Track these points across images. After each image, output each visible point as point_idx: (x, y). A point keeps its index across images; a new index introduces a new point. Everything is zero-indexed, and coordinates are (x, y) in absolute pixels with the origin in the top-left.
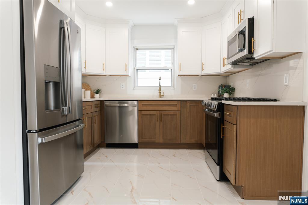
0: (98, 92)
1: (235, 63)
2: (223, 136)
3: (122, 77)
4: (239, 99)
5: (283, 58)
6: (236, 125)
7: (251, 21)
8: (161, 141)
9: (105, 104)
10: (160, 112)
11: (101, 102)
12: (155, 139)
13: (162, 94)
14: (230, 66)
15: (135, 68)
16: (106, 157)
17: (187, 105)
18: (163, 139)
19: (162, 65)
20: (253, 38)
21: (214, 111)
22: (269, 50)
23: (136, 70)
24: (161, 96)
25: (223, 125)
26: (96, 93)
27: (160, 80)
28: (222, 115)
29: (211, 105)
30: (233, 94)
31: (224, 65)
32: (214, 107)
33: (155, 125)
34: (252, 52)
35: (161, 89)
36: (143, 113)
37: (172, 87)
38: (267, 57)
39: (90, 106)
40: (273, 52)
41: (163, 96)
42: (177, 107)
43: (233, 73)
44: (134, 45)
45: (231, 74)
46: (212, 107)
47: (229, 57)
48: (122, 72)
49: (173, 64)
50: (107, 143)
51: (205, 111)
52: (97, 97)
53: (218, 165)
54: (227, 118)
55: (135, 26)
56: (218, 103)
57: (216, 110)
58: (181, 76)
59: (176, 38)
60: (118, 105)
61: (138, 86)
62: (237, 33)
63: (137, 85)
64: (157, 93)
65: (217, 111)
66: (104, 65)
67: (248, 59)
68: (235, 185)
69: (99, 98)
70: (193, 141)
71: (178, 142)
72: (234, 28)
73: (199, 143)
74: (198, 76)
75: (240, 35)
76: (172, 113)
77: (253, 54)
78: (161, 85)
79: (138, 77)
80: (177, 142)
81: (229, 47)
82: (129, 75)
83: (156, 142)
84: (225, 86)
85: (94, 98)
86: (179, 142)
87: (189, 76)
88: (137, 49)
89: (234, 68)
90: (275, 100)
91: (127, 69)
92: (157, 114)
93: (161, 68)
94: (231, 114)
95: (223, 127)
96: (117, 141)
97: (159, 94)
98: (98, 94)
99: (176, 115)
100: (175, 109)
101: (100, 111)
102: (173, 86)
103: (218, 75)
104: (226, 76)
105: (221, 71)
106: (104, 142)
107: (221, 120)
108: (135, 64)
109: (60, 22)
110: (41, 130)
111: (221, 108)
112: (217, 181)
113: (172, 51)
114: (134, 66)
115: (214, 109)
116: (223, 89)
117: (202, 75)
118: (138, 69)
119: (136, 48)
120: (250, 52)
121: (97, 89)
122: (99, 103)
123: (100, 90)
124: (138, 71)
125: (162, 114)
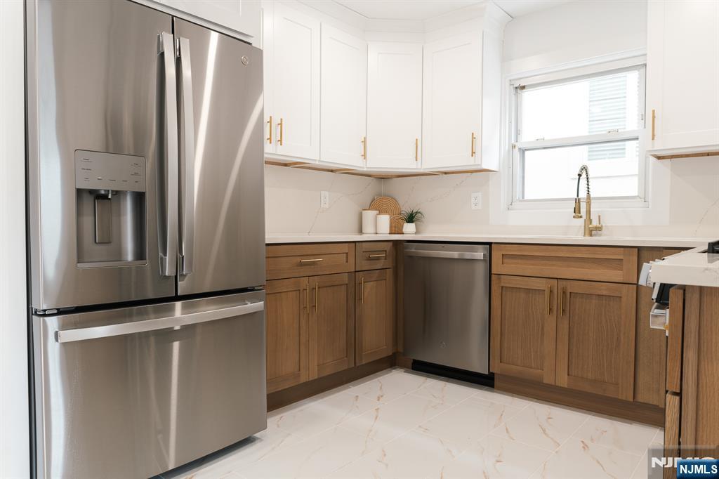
0: (411, 218)
3: (474, 174)
8: (563, 381)
10: (561, 283)
12: (542, 369)
13: (595, 223)
15: (514, 147)
18: (569, 375)
23: (518, 151)
24: (591, 231)
26: (408, 222)
33: (543, 326)
35: (592, 206)
36: (506, 282)
37: (637, 199)
39: (345, 255)
41: (599, 229)
42: (621, 270)
44: (512, 78)
49: (645, 118)
52: (409, 232)
55: (514, 20)
61: (526, 197)
63: (523, 197)
66: (416, 144)
69: (416, 234)
71: (626, 395)
76: (604, 290)
83: (544, 383)
85: (402, 233)
86: (631, 399)
88: (523, 87)
91: (477, 150)
93: (597, 136)
98: (412, 222)
99: (620, 297)
100: (615, 275)
101: (390, 271)
102: (642, 195)
106: (406, 355)
108: (518, 133)
114: (513, 141)
118: (523, 146)
119: (519, 85)
121: (409, 212)
122: (388, 247)
123: (417, 213)
124: (527, 152)
125: (569, 290)
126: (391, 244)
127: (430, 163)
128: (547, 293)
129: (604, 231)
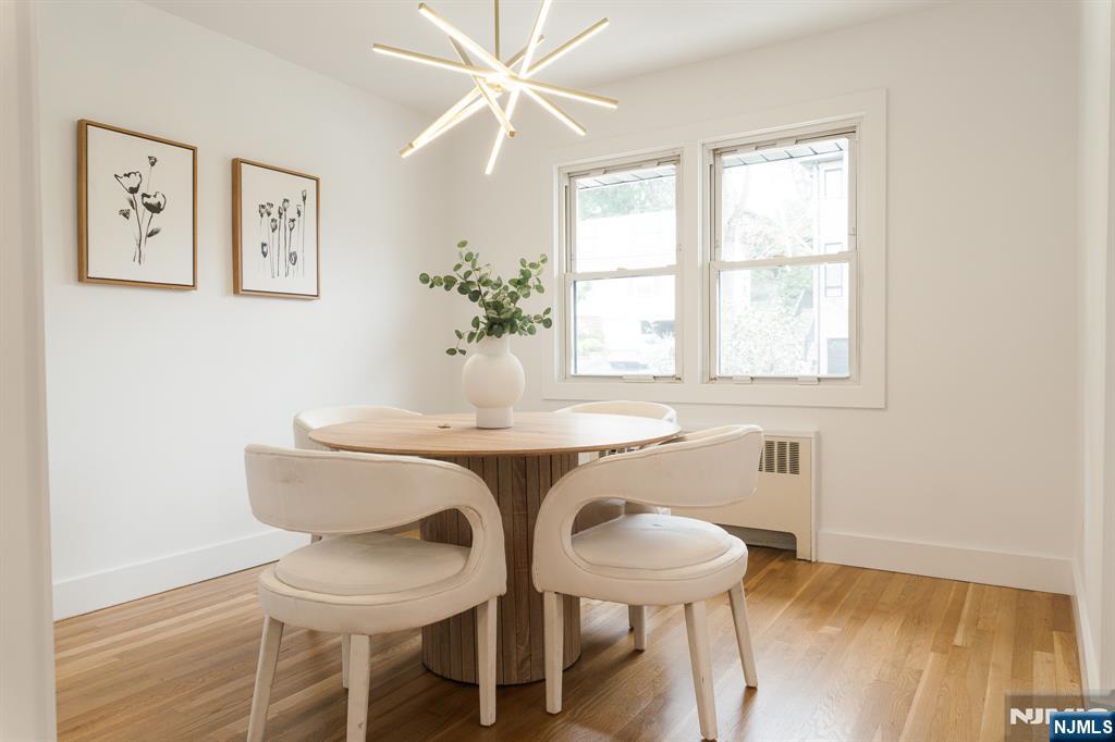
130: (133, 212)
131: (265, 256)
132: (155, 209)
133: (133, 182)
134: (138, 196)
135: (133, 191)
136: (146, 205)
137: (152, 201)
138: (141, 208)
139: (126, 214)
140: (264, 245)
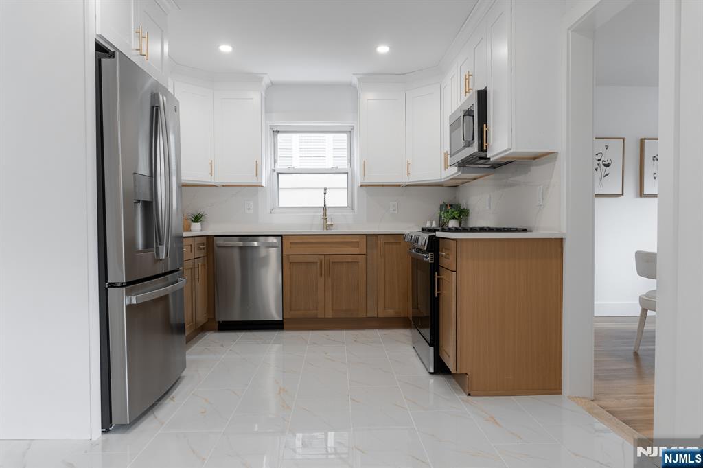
0: (197, 219)
1: (463, 164)
2: (438, 294)
3: (247, 188)
4: (473, 230)
5: (535, 158)
6: (456, 271)
7: (482, 96)
8: (329, 314)
9: (216, 244)
10: (327, 257)
11: (207, 239)
12: (317, 310)
13: (329, 223)
14: (455, 169)
15: (274, 171)
16: (222, 346)
17: (379, 242)
18: (332, 310)
19: (329, 165)
20: (485, 125)
21: (422, 251)
22: (506, 148)
23: (275, 174)
24: (327, 227)
25: (438, 275)
26: (194, 222)
27: (325, 194)
28: (437, 258)
29: (417, 240)
30: (466, 220)
31: (446, 168)
32: (423, 243)
33: (317, 284)
34: (485, 148)
35: (327, 212)
36: (292, 259)
37: (348, 208)
38: (509, 158)
39: (190, 247)
40: (511, 151)
41: (332, 225)
42: (358, 247)
43: (465, 182)
44: (271, 124)
45: (463, 183)
46: (420, 243)
47: (452, 153)
48: (249, 179)
49: (350, 161)
50: (219, 322)
51: (410, 253)
52: (197, 229)
53: (430, 345)
54: (444, 262)
55: (273, 85)
56: (430, 236)
57: (425, 248)
58: (366, 186)
59: (356, 109)
60: (241, 244)
62: (462, 114)
63: (278, 204)
64: (319, 220)
65: (428, 251)
66: (211, 164)
67: (481, 158)
68: (455, 372)
69: (201, 230)
70: (390, 313)
71: (362, 315)
72: (460, 100)
73: (402, 316)
74: (399, 185)
75: (466, 117)
76: (349, 259)
77: (486, 151)
78: (327, 205)
79: (280, 187)
80: (360, 316)
81: (452, 134)
82: (264, 184)
83: (319, 317)
84: (451, 206)
85: (190, 231)
86: (365, 316)
87: (383, 185)
88: (278, 132)
89: (463, 173)
90: (525, 230)
91: (259, 173)
92: (321, 262)
93: (325, 169)
94: (448, 254)
95: (438, 279)
96: (236, 317)
97: (322, 222)
98: (198, 222)
99: (358, 262)
100: (356, 251)
101: (206, 258)
102: (351, 206)
103: (439, 185)
104: (453, 186)
105: (443, 177)
106: (214, 319)
107: (436, 267)
108: (275, 162)
109: (152, 96)
110: (129, 284)
111: (435, 244)
112: (431, 375)
113: (348, 136)
114: (273, 166)
115: (421, 248)
116: (448, 212)
117: (407, 184)
118: (279, 172)
119: (275, 130)
120: (482, 148)
121: (196, 214)
122: (204, 240)
123: (202, 215)
124: (280, 175)
125: (331, 261)
126: (205, 238)
127: (219, 179)
128: (318, 264)
129: (334, 227)
130: (599, 168)
131: (655, 178)
132: (607, 166)
133: (599, 157)
134: (601, 162)
135: (599, 160)
136: (604, 165)
137: (606, 163)
138: (602, 166)
139: (596, 170)
140: (655, 174)
